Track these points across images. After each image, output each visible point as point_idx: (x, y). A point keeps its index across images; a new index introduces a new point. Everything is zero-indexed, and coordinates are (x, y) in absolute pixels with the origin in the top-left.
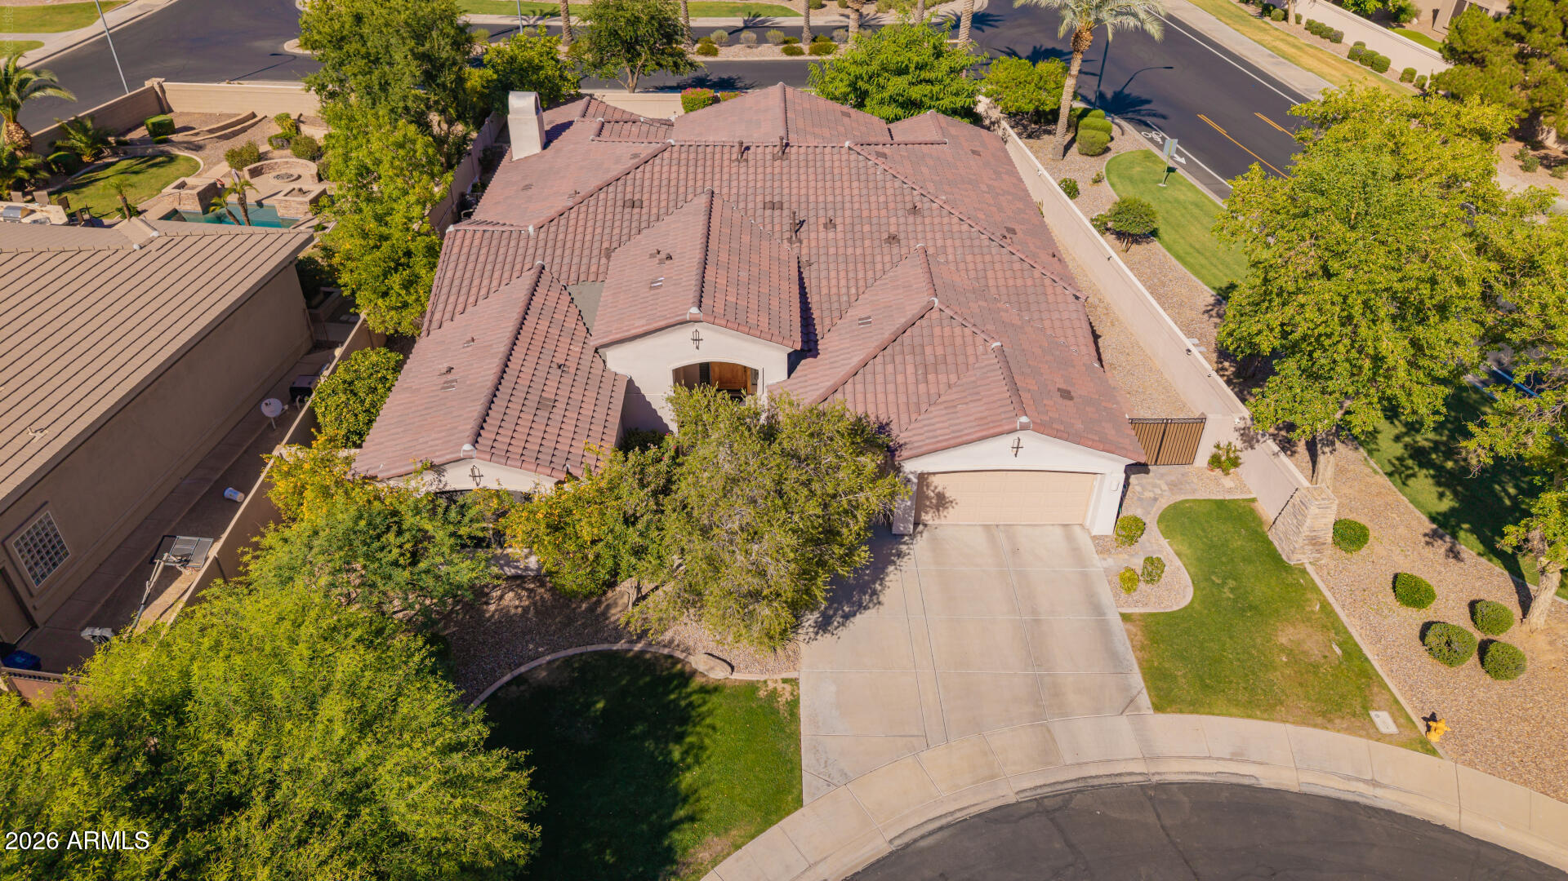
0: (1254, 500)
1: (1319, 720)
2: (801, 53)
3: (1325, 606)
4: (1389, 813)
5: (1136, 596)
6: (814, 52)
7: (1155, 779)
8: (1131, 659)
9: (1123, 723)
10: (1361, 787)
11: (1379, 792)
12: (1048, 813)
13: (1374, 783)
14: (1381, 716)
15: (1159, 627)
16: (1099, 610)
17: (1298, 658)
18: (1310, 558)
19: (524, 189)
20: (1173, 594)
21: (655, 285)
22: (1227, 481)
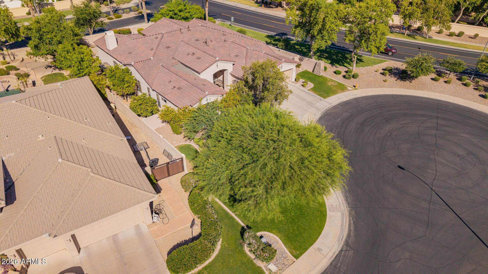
0: (306, 70)
1: (343, 91)
2: (113, 19)
3: (330, 79)
4: (360, 97)
5: (306, 87)
6: (117, 18)
7: (333, 106)
8: (315, 94)
9: (322, 102)
10: (355, 96)
11: (357, 96)
12: (326, 115)
13: (355, 95)
14: (349, 88)
15: (314, 90)
16: (304, 91)
17: (333, 86)
18: (322, 74)
19: (130, 53)
20: (311, 85)
21: (199, 58)
22: (300, 69)
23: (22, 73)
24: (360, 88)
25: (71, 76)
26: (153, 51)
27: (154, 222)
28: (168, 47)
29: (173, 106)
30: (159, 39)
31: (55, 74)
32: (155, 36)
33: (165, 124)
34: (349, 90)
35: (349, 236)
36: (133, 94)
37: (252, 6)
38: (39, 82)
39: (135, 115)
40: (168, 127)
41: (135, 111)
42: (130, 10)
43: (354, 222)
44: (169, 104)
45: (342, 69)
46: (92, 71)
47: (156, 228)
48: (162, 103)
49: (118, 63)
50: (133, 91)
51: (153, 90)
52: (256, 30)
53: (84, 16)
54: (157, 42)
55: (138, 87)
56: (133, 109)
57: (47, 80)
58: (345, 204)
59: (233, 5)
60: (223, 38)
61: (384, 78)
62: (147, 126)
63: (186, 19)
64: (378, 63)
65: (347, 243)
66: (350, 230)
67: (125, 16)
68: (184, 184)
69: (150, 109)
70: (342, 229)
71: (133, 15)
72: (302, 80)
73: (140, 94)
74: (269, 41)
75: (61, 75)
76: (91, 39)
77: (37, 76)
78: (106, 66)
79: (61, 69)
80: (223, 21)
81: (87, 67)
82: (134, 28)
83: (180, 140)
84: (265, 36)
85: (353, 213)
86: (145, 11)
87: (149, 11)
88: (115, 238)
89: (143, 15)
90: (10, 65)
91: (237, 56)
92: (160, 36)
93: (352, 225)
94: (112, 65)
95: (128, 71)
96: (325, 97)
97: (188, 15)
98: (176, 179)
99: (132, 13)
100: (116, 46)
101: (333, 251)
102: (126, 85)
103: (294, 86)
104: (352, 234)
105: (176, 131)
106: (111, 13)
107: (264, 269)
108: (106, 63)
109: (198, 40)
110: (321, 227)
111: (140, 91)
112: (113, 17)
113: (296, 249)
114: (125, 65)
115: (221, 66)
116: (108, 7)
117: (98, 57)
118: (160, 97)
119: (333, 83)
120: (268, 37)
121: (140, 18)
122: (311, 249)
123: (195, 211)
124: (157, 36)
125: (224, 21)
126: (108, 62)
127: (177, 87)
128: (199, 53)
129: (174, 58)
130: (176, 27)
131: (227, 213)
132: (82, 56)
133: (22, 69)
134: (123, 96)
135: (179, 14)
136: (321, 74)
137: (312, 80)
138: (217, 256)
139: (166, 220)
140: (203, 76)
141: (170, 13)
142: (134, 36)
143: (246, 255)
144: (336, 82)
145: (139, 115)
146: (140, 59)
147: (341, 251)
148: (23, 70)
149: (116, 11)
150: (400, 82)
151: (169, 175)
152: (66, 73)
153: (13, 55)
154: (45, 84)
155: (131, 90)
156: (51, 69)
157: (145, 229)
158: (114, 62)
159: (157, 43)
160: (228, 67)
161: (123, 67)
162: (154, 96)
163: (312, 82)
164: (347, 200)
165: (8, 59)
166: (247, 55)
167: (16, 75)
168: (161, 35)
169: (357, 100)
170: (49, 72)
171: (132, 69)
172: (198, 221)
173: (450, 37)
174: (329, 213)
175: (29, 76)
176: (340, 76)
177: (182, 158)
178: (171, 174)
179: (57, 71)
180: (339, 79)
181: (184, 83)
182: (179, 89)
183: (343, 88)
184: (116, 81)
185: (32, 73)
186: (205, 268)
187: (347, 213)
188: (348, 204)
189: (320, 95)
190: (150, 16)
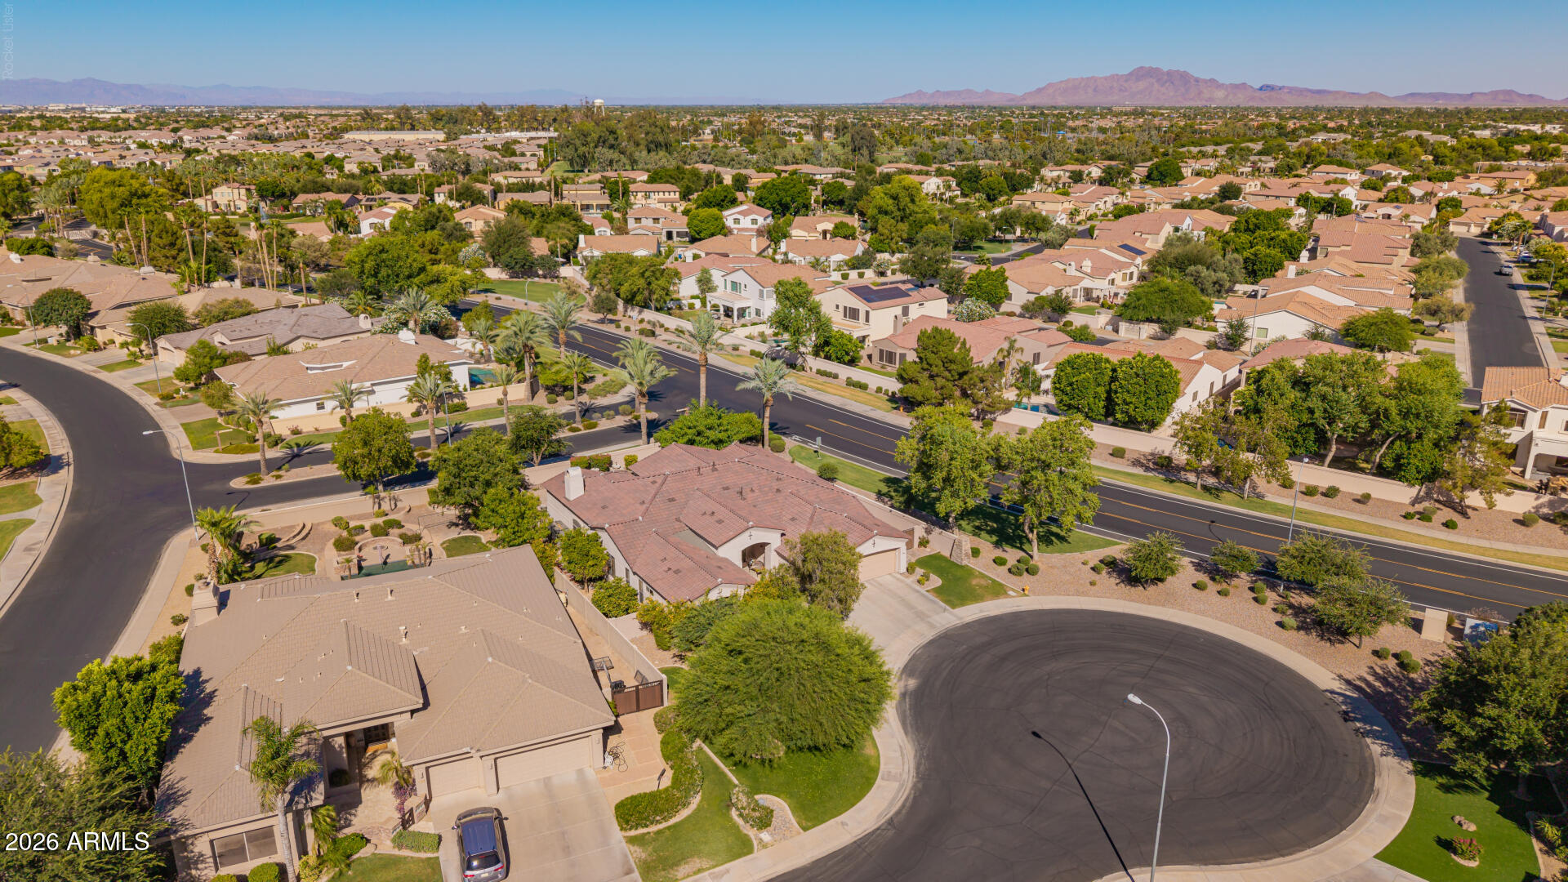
0: (937, 552)
1: (996, 598)
2: (580, 430)
3: (979, 572)
4: (1025, 611)
5: (926, 585)
6: (587, 427)
8: (937, 600)
9: (946, 614)
10: (1015, 608)
11: (1020, 608)
13: (1018, 606)
14: (1011, 593)
15: (938, 591)
16: (918, 591)
17: (981, 587)
18: (968, 562)
19: (603, 508)
20: (936, 581)
21: (720, 522)
22: (928, 550)
23: (409, 533)
24: (1034, 594)
25: (496, 543)
26: (644, 506)
27: (605, 768)
28: (672, 500)
29: (661, 600)
30: (657, 485)
31: (466, 538)
32: (651, 479)
33: (645, 632)
34: (1008, 595)
35: (898, 813)
36: (601, 578)
37: (879, 408)
38: (439, 552)
39: (600, 613)
40: (648, 637)
41: (599, 607)
42: (615, 409)
43: (915, 797)
44: (656, 597)
45: (1012, 555)
46: (536, 537)
47: (606, 774)
48: (646, 594)
49: (582, 524)
50: (602, 574)
51: (635, 573)
52: (866, 464)
53: (529, 433)
54: (653, 489)
55: (611, 567)
56: (597, 603)
57: (453, 548)
58: (913, 772)
59: (838, 404)
60: (776, 485)
61: (1094, 576)
62: (617, 633)
63: (719, 443)
64: (1099, 547)
65: (890, 822)
66: (903, 806)
67: (604, 424)
68: (660, 724)
69: (624, 605)
70: (891, 804)
71: (620, 421)
72: (919, 571)
73: (611, 578)
74: (885, 489)
75: (477, 540)
76: (537, 475)
77: (435, 540)
78: (558, 527)
79: (477, 528)
80: (803, 442)
81: (528, 529)
82: (618, 453)
83: (667, 659)
84: (882, 477)
85: (920, 786)
86: (645, 414)
87: (653, 415)
88: (547, 782)
89: (639, 423)
90: (389, 517)
91: (793, 519)
92: (659, 480)
93: (910, 800)
94: (571, 527)
95: (596, 539)
96: (954, 606)
97: (723, 436)
98: (647, 717)
99: (618, 418)
100: (582, 493)
101: (865, 827)
102: (590, 563)
103: (902, 581)
104: (904, 811)
105: (662, 646)
106: (578, 418)
107: (753, 837)
108: (559, 522)
109: (727, 488)
110: (859, 798)
111: (613, 575)
112: (580, 427)
113: (808, 819)
114: (592, 528)
115: (757, 536)
116: (573, 402)
117: (544, 511)
118: (645, 586)
119: (983, 582)
120: (889, 481)
121: (632, 430)
122: (832, 822)
123: (667, 758)
124: (656, 479)
125: (806, 443)
126: (564, 521)
127: (674, 569)
128: (722, 512)
129: (678, 520)
130: (693, 463)
131: (716, 767)
132: (523, 508)
133: (408, 526)
134: (581, 582)
135: (708, 433)
136: (965, 562)
137: (940, 572)
138: (689, 817)
139: (623, 768)
140: (722, 552)
141: (690, 431)
142: (616, 475)
143: (731, 819)
144: (990, 579)
145: (606, 615)
146: (621, 520)
147: (878, 829)
148: (411, 528)
149: (587, 411)
150: (1125, 589)
151: (638, 709)
152: (486, 536)
153: (396, 500)
154: (448, 556)
155: (598, 572)
156: (458, 529)
157: (591, 774)
158: (575, 522)
159: (653, 492)
160: (773, 539)
161: (590, 532)
162: (634, 583)
163: (940, 576)
164: (917, 768)
165: (386, 506)
166: (812, 518)
167: (401, 536)
168: (662, 477)
169: (1017, 616)
170: (454, 533)
171: (603, 536)
172: (669, 773)
173: (1308, 498)
174: (879, 781)
175: (420, 539)
176: (1004, 569)
177: (661, 683)
178: (641, 707)
179: (468, 533)
180: (1000, 574)
181: (686, 564)
182: (677, 572)
183: (998, 590)
184: (574, 555)
185: (425, 534)
186: (669, 828)
187: (910, 785)
188: (917, 773)
189: (947, 602)
190: (653, 426)
